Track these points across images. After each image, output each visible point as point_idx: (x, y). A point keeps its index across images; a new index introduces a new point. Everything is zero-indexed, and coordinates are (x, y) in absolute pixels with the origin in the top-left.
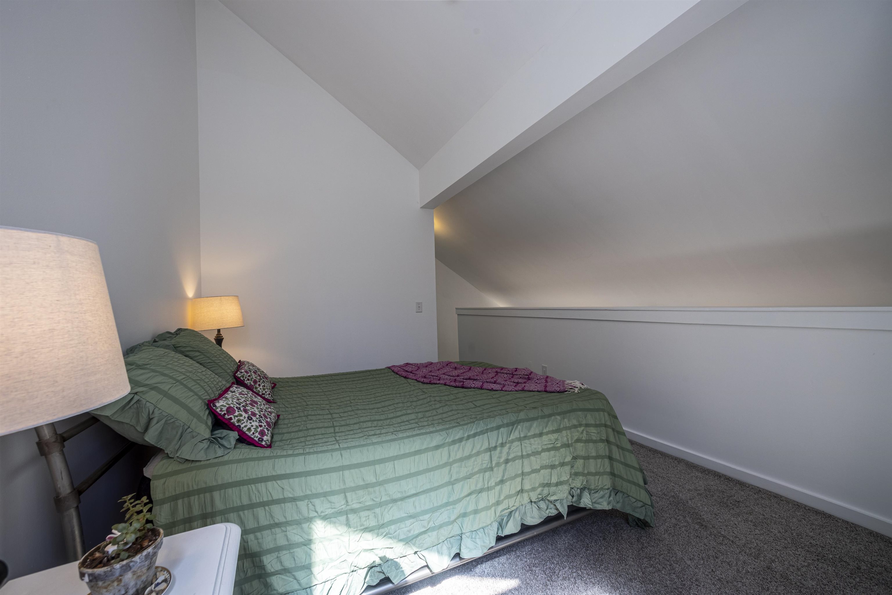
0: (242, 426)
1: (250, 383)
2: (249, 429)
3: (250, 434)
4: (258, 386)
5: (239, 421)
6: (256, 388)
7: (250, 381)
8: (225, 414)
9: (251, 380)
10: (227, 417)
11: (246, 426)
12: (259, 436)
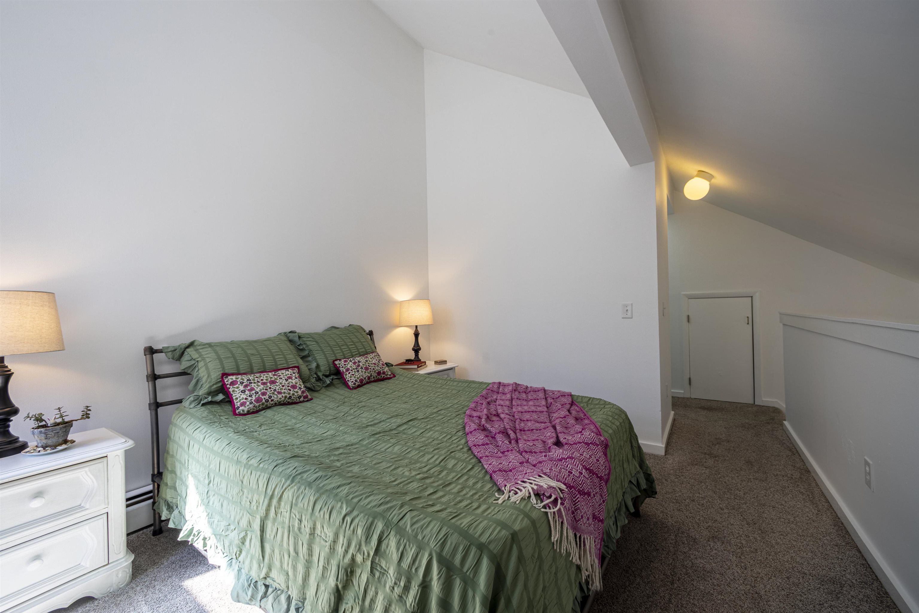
0: (234, 395)
1: (343, 370)
2: (237, 398)
3: (235, 401)
4: (348, 374)
5: (233, 391)
6: (346, 375)
7: (343, 369)
8: (228, 384)
9: (345, 368)
10: (228, 386)
11: (235, 396)
12: (239, 406)
